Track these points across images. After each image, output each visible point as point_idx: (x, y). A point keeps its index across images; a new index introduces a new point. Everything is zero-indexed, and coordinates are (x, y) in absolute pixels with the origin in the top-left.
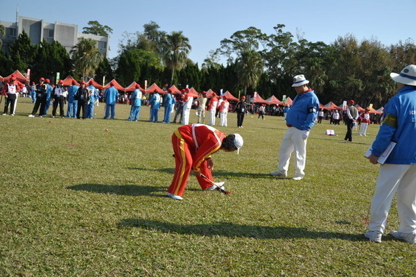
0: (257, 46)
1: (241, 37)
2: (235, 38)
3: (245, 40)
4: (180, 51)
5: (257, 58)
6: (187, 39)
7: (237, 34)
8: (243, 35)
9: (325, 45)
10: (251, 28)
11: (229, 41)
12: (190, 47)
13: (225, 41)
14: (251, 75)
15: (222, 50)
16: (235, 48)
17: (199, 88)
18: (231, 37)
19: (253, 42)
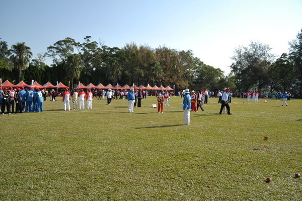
0: (72, 50)
1: (61, 45)
2: (57, 45)
3: (64, 47)
4: (24, 56)
5: (78, 59)
6: (29, 48)
7: (59, 43)
8: (63, 43)
9: (119, 49)
10: (68, 38)
11: (53, 47)
12: (31, 53)
13: (50, 47)
14: (75, 71)
15: (48, 53)
16: (58, 52)
17: (40, 82)
18: (54, 45)
19: (70, 48)
